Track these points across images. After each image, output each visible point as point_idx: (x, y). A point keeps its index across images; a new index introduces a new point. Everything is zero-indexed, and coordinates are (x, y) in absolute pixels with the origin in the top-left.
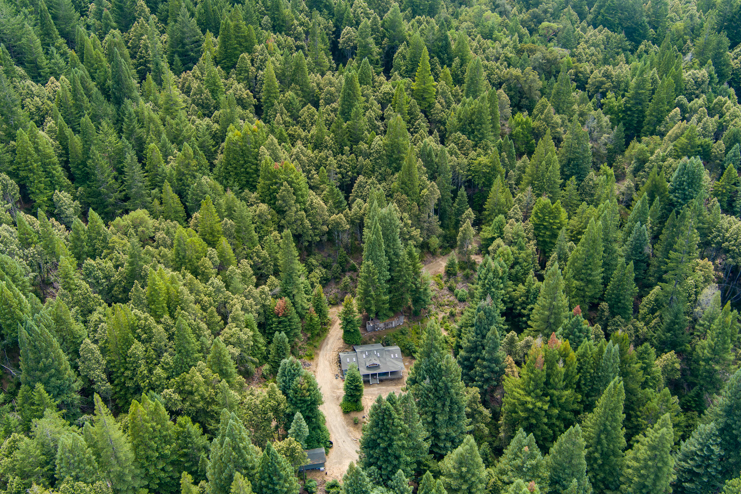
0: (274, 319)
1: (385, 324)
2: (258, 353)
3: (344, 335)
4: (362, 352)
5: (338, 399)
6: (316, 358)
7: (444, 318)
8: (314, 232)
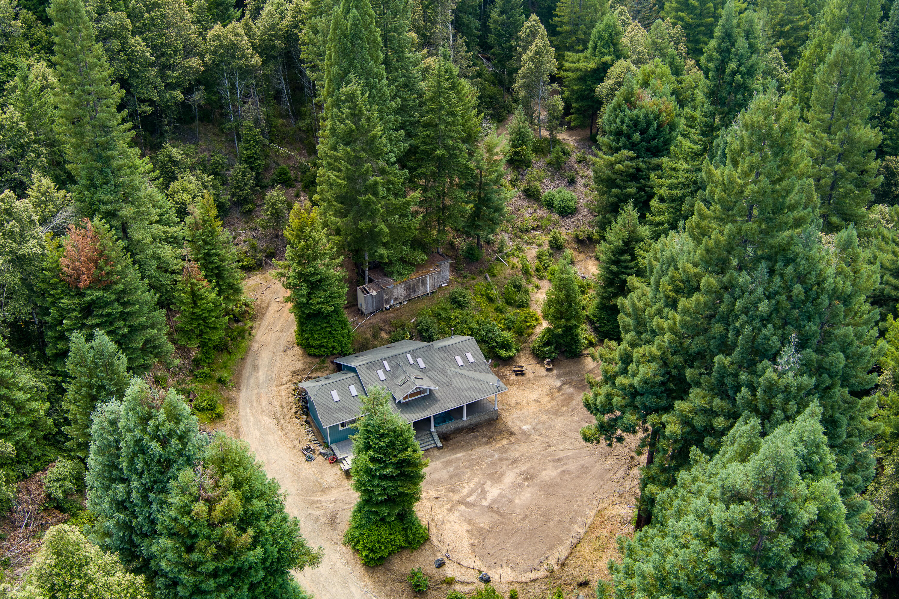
0: (65, 302)
1: (407, 288)
2: (20, 427)
3: (301, 332)
4: (371, 366)
5: (332, 521)
6: (230, 416)
7: (539, 257)
8: (163, 78)
